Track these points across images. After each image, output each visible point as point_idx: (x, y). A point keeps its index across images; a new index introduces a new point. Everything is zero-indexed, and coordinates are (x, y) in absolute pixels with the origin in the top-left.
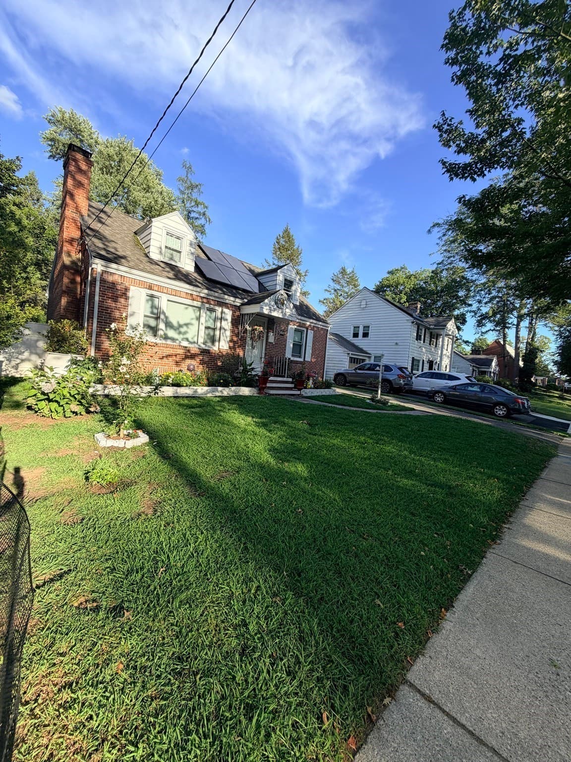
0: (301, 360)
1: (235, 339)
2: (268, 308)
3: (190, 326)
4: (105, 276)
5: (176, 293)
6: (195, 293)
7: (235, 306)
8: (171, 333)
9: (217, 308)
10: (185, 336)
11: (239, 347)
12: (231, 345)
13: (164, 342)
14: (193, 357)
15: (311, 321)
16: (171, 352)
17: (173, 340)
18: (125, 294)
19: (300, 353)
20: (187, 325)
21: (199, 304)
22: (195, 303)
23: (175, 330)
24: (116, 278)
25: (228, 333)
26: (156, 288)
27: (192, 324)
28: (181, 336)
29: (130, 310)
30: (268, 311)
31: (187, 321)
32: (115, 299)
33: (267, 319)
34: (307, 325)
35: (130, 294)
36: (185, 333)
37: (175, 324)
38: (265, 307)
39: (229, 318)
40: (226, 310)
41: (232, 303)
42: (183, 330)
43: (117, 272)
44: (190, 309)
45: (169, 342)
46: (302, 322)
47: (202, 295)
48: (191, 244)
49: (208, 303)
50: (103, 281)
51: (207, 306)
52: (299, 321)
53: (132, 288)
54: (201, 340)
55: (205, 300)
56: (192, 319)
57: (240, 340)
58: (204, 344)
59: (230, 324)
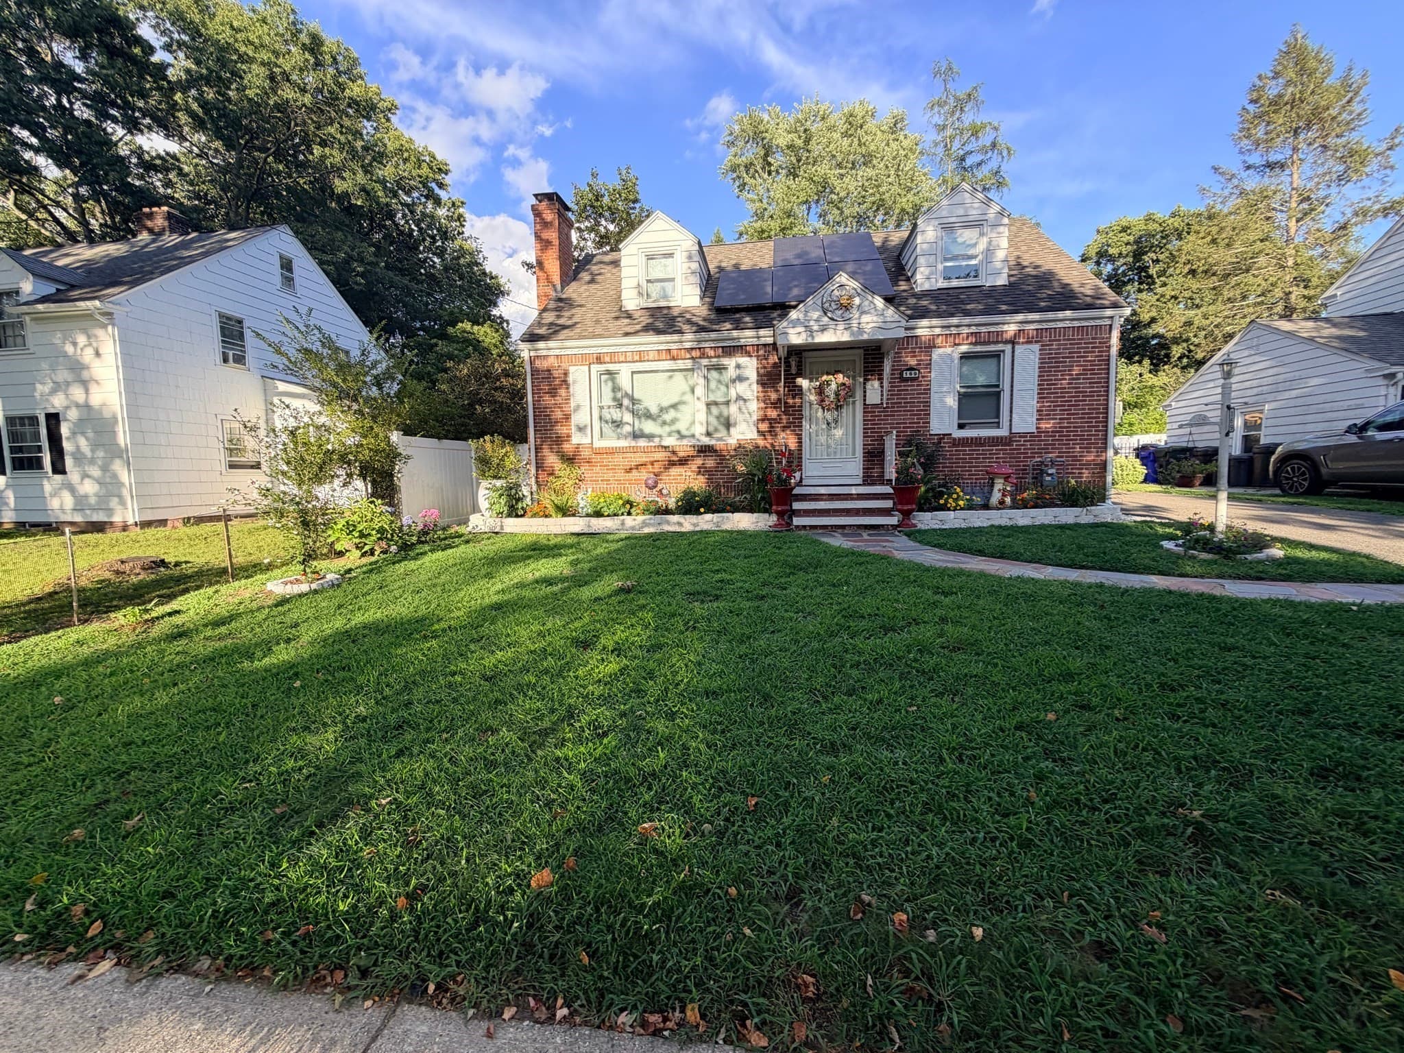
0: (1002, 432)
1: (773, 414)
2: (801, 329)
3: (681, 407)
4: (538, 364)
5: (641, 357)
6: (673, 346)
7: (765, 345)
8: (649, 427)
9: (725, 361)
10: (674, 428)
11: (784, 428)
12: (764, 427)
13: (633, 444)
14: (683, 462)
15: (1020, 317)
16: (644, 458)
17: (650, 437)
18: (565, 381)
19: (998, 416)
20: (674, 406)
21: (689, 364)
22: (681, 364)
23: (654, 420)
24: (551, 362)
25: (754, 406)
26: (607, 359)
27: (684, 403)
28: (667, 429)
29: (573, 404)
30: (804, 336)
31: (675, 400)
32: (553, 392)
33: (861, 351)
34: (1011, 334)
35: (570, 379)
36: (674, 421)
37: (654, 410)
38: (791, 331)
39: (753, 376)
40: (743, 360)
41: (755, 341)
42: (668, 417)
43: (551, 353)
44: (679, 376)
45: (642, 443)
46: (983, 329)
47: (688, 345)
48: (690, 257)
49: (703, 356)
50: (535, 372)
51: (705, 362)
52: (974, 329)
53: (572, 369)
54: (699, 430)
55: (696, 354)
56: (684, 394)
57: (785, 413)
58: (708, 434)
59: (755, 386)
